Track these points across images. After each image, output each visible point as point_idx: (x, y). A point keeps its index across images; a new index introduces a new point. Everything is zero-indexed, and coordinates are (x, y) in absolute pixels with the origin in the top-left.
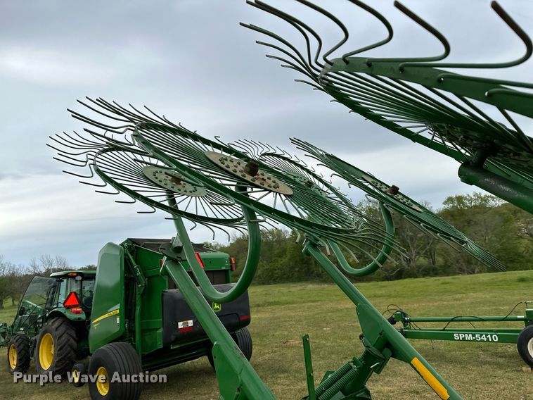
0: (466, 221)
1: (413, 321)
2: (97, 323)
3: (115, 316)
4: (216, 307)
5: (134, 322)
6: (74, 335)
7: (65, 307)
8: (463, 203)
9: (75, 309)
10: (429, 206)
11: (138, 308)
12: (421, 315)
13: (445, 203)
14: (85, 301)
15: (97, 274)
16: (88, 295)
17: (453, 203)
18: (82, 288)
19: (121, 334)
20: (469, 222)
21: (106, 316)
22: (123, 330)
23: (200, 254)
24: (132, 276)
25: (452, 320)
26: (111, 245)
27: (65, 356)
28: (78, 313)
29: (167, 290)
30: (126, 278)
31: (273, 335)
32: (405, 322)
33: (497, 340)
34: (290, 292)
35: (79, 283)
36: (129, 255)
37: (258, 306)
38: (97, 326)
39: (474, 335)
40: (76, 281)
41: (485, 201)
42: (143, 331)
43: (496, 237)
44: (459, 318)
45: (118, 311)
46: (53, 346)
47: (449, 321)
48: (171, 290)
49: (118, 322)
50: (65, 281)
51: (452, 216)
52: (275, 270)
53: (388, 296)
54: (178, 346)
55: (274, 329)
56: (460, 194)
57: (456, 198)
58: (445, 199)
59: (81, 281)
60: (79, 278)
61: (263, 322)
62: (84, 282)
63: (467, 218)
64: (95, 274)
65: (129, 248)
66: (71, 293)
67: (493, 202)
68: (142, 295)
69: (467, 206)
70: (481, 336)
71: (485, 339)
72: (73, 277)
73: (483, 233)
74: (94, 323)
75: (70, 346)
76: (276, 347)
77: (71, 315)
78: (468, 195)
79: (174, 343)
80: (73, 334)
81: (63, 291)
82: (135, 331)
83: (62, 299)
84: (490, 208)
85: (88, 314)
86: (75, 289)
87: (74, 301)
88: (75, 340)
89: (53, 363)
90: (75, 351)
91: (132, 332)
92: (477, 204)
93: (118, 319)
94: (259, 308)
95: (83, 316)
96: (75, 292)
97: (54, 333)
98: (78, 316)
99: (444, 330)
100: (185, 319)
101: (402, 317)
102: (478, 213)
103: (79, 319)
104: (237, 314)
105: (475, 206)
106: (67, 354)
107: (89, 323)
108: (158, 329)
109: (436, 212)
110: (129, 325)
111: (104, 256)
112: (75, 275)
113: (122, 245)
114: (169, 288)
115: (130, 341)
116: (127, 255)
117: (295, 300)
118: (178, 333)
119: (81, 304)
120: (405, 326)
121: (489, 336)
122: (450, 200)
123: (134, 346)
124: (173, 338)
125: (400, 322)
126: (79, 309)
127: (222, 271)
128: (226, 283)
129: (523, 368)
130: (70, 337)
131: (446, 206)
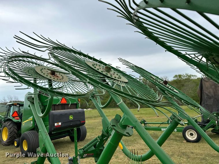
0: (182, 85)
1: (148, 124)
2: (24, 123)
3: (31, 121)
4: (71, 118)
7: (12, 117)
8: (181, 77)
9: (16, 118)
10: (168, 78)
12: (156, 121)
13: (174, 77)
14: (21, 114)
15: (24, 104)
17: (177, 77)
18: (19, 109)
19: (33, 128)
20: (183, 85)
21: (27, 120)
22: (34, 126)
25: (162, 123)
26: (30, 93)
29: (51, 111)
31: (98, 128)
32: (145, 124)
33: (176, 131)
34: (109, 112)
37: (95, 117)
38: (24, 125)
40: (17, 107)
41: (190, 77)
43: (193, 91)
44: (164, 123)
45: (32, 119)
46: (7, 132)
47: (161, 124)
48: (53, 111)
49: (32, 123)
50: (13, 106)
51: (177, 82)
53: (146, 114)
54: (55, 132)
55: (99, 126)
56: (180, 74)
57: (179, 75)
58: (174, 76)
59: (19, 107)
60: (18, 106)
61: (95, 123)
63: (182, 84)
64: (23, 104)
66: (15, 111)
67: (193, 77)
69: (182, 79)
72: (16, 105)
73: (188, 89)
74: (23, 123)
75: (15, 132)
76: (98, 133)
77: (15, 120)
78: (183, 74)
79: (53, 131)
80: (16, 127)
81: (12, 110)
83: (11, 114)
84: (192, 80)
86: (17, 109)
87: (16, 114)
88: (17, 130)
89: (8, 138)
90: (16, 134)
92: (187, 78)
93: (32, 122)
94: (96, 118)
95: (20, 121)
96: (16, 111)
97: (8, 127)
99: (159, 127)
100: (58, 122)
101: (144, 122)
102: (186, 82)
103: (18, 121)
104: (80, 121)
105: (186, 79)
106: (13, 135)
108: (48, 126)
109: (170, 81)
112: (16, 104)
114: (52, 110)
117: (110, 115)
118: (54, 127)
119: (19, 116)
120: (145, 125)
122: (176, 76)
124: (53, 129)
125: (143, 124)
126: (18, 118)
127: (75, 104)
128: (76, 108)
129: (184, 141)
130: (14, 129)
131: (174, 79)
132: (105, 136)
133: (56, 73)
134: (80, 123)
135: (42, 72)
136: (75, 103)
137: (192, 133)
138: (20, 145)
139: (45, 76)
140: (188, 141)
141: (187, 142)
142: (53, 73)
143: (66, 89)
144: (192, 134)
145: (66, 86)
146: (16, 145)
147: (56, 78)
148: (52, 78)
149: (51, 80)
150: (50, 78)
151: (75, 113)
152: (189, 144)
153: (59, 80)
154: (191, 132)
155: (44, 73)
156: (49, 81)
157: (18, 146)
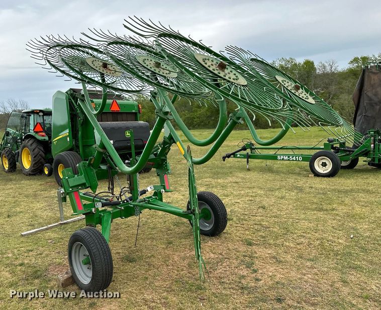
1: (257, 149)
2: (56, 141)
3: (67, 136)
4: (128, 134)
5: (78, 141)
6: (43, 150)
7: (34, 132)
9: (41, 134)
11: (80, 133)
14: (47, 129)
15: (53, 112)
16: (48, 126)
18: (44, 121)
19: (71, 147)
21: (61, 137)
22: (72, 144)
23: (118, 101)
24: (74, 113)
25: (281, 148)
26: (59, 92)
27: (38, 161)
28: (43, 136)
30: (71, 114)
32: (252, 149)
33: (301, 160)
35: (41, 117)
36: (72, 99)
38: (56, 143)
39: (289, 157)
40: (40, 116)
42: (84, 146)
45: (68, 134)
46: (30, 156)
47: (279, 149)
49: (68, 140)
50: (32, 115)
52: (194, 118)
60: (41, 114)
62: (44, 117)
64: (51, 112)
65: (72, 95)
66: (37, 123)
68: (82, 125)
70: (293, 157)
71: (295, 159)
72: (38, 113)
74: (54, 141)
75: (41, 156)
77: (39, 137)
80: (42, 148)
81: (32, 122)
82: (79, 146)
83: (32, 127)
85: (50, 138)
86: (40, 120)
87: (39, 128)
88: (43, 152)
89: (31, 165)
90: (44, 159)
91: (77, 147)
93: (68, 138)
95: (47, 138)
96: (40, 123)
97: (30, 147)
98: (43, 138)
99: (274, 154)
101: (250, 146)
103: (44, 139)
104: (142, 140)
106: (39, 160)
107: (51, 143)
110: (75, 143)
111: (56, 100)
112: (38, 111)
113: (66, 92)
115: (77, 152)
116: (71, 99)
119: (44, 131)
120: (251, 151)
121: (297, 158)
123: (79, 154)
125: (249, 149)
126: (43, 134)
127: (133, 113)
128: (136, 121)
129: (310, 175)
130: (40, 150)
131: (351, 66)
132: (168, 143)
133: (108, 66)
134: (142, 143)
135: (94, 65)
136: (134, 111)
137: (325, 163)
138: (53, 172)
139: (97, 69)
140: (317, 175)
141: (314, 176)
142: (105, 65)
143: (119, 85)
144: (324, 165)
145: (119, 81)
146: (47, 172)
147: (109, 72)
148: (105, 72)
149: (103, 74)
150: (103, 72)
151: (134, 128)
152: (318, 179)
153: (112, 74)
154: (324, 161)
155: (96, 66)
156: (101, 75)
157: (50, 174)
